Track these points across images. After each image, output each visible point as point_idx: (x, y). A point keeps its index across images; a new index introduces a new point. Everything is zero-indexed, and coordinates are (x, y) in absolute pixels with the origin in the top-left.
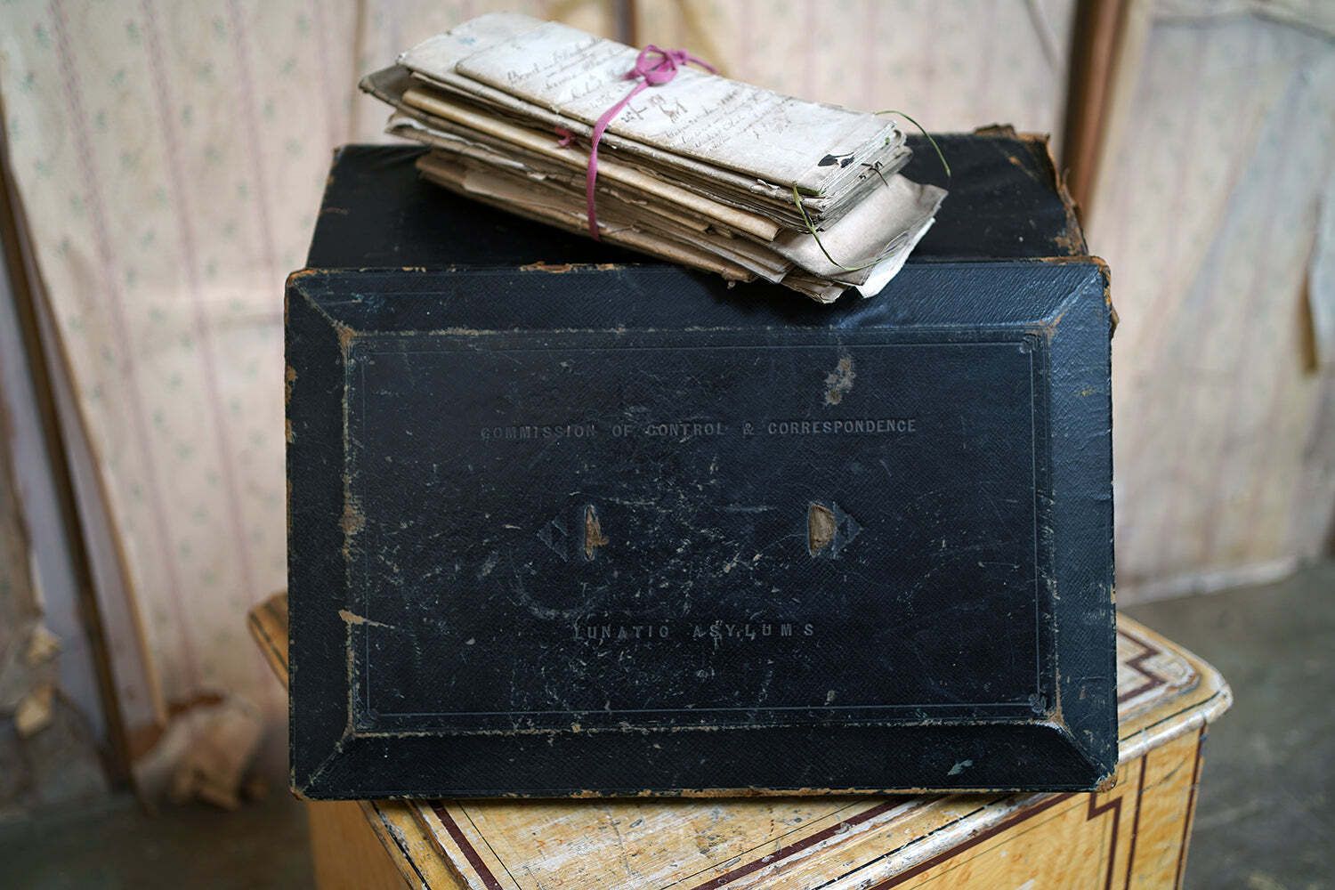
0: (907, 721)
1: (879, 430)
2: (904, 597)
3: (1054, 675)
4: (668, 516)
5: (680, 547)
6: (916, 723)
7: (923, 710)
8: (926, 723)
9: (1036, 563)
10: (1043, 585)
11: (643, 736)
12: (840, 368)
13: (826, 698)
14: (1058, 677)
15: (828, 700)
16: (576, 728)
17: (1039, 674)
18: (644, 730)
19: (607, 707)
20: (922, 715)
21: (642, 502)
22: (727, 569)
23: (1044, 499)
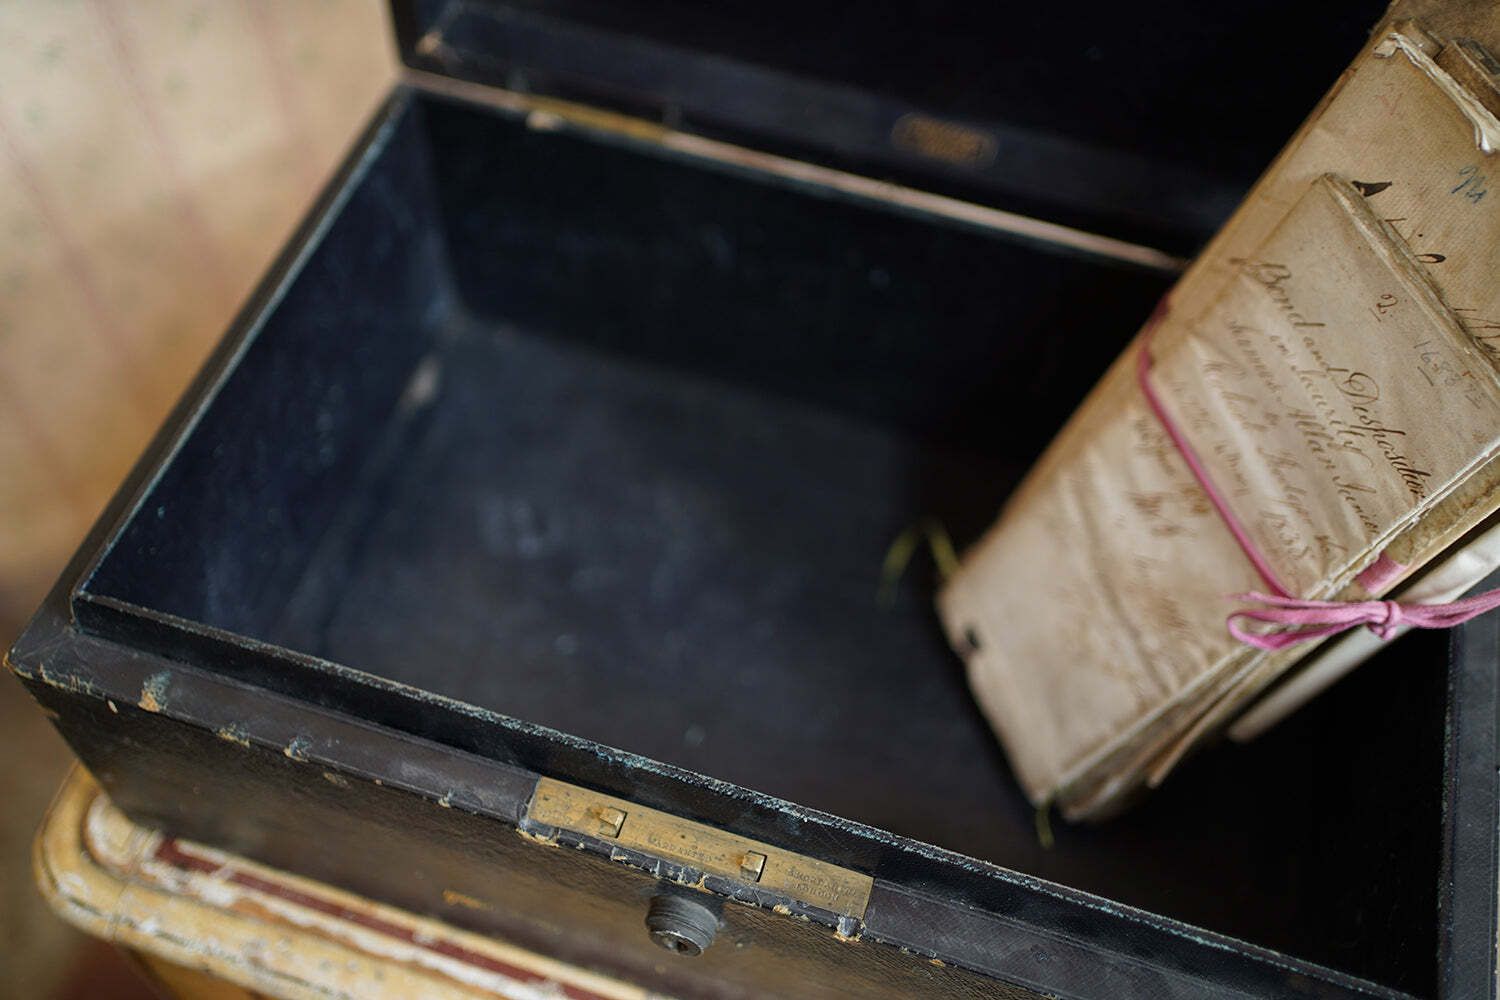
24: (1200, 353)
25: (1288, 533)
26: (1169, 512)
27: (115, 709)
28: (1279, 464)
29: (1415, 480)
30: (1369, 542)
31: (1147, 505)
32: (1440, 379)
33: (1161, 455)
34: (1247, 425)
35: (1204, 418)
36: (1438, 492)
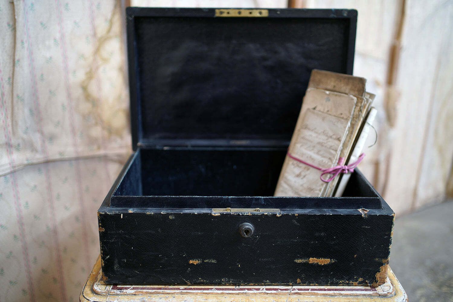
24: (298, 145)
25: (324, 161)
26: (303, 174)
27: (122, 217)
28: (318, 153)
29: (339, 139)
30: (337, 153)
31: (298, 176)
32: (336, 124)
33: (298, 166)
34: (310, 151)
35: (303, 154)
36: (343, 139)
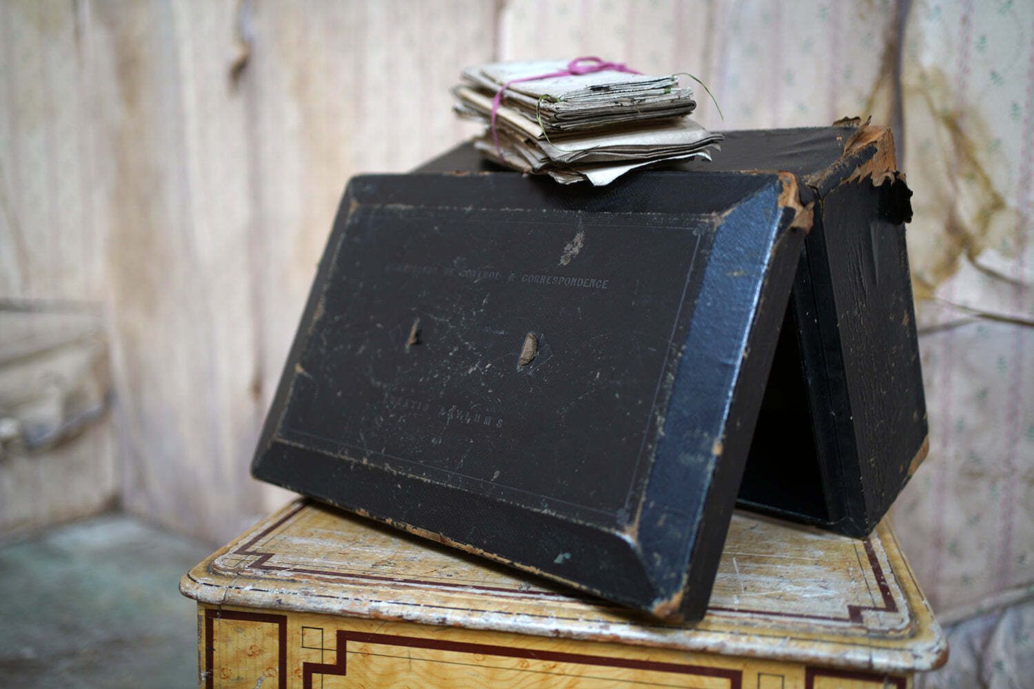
0: (535, 507)
1: (584, 285)
2: (561, 411)
3: (640, 497)
4: (452, 330)
5: (451, 351)
6: (539, 510)
7: (547, 501)
8: (545, 511)
9: (654, 402)
10: (654, 419)
11: (393, 476)
12: (575, 240)
13: (493, 476)
14: (643, 499)
15: (495, 477)
16: (365, 461)
17: (631, 492)
18: (395, 472)
19: (383, 451)
20: (544, 504)
21: (442, 320)
22: (470, 371)
23: (674, 351)
